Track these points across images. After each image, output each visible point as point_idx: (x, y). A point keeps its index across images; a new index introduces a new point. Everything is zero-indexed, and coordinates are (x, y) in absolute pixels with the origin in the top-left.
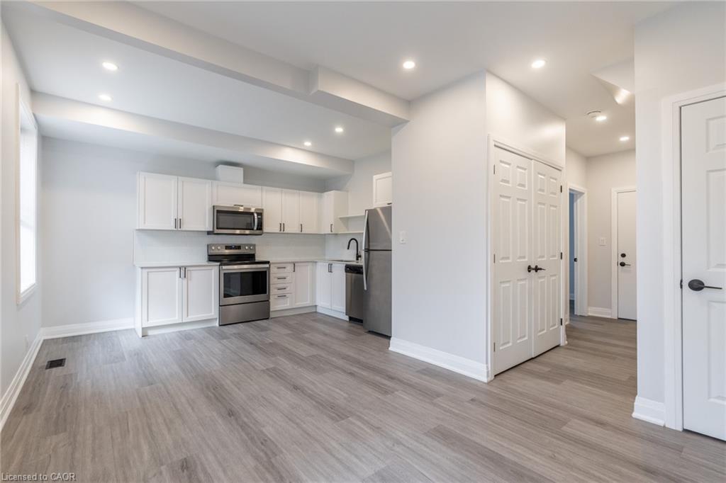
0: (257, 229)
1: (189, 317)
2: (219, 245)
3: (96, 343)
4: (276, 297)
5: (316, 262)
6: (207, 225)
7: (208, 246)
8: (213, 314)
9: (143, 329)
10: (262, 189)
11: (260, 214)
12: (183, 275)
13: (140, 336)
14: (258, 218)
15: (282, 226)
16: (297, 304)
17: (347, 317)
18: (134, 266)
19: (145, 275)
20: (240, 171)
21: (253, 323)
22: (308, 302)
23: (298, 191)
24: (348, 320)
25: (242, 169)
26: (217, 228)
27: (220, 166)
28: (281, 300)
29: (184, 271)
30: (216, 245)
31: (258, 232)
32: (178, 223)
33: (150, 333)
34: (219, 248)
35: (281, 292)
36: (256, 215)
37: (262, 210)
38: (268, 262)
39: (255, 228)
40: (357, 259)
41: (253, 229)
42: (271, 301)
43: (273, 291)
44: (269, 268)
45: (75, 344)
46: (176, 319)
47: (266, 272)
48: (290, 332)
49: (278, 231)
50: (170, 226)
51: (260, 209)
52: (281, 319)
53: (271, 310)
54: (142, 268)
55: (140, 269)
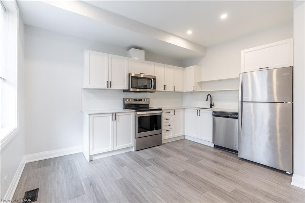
0: (153, 89)
1: (118, 146)
2: (130, 98)
3: (60, 168)
4: (165, 130)
5: (185, 109)
6: (125, 86)
7: (124, 99)
8: (131, 143)
9: (90, 156)
10: (155, 64)
11: (155, 79)
12: (114, 119)
13: (89, 161)
14: (154, 82)
15: (165, 87)
16: (176, 134)
17: (213, 145)
18: (82, 112)
19: (91, 119)
20: (142, 53)
21: (153, 148)
22: (181, 133)
23: (173, 66)
24: (213, 147)
25: (144, 51)
26: (132, 88)
27: (132, 49)
28: (168, 133)
29: (115, 116)
30: (129, 99)
31: (154, 90)
32: (109, 84)
33: (94, 158)
34: (130, 100)
35: (168, 128)
36: (152, 80)
37: (156, 77)
38: (161, 109)
39: (152, 88)
40: (211, 107)
41: (151, 89)
42: (162, 133)
43: (164, 127)
44: (162, 113)
45: (46, 168)
46: (110, 148)
47: (160, 115)
48: (188, 159)
49: (163, 90)
50: (105, 86)
51: (154, 76)
52: (168, 144)
53: (163, 139)
54: (89, 114)
55: (88, 115)
